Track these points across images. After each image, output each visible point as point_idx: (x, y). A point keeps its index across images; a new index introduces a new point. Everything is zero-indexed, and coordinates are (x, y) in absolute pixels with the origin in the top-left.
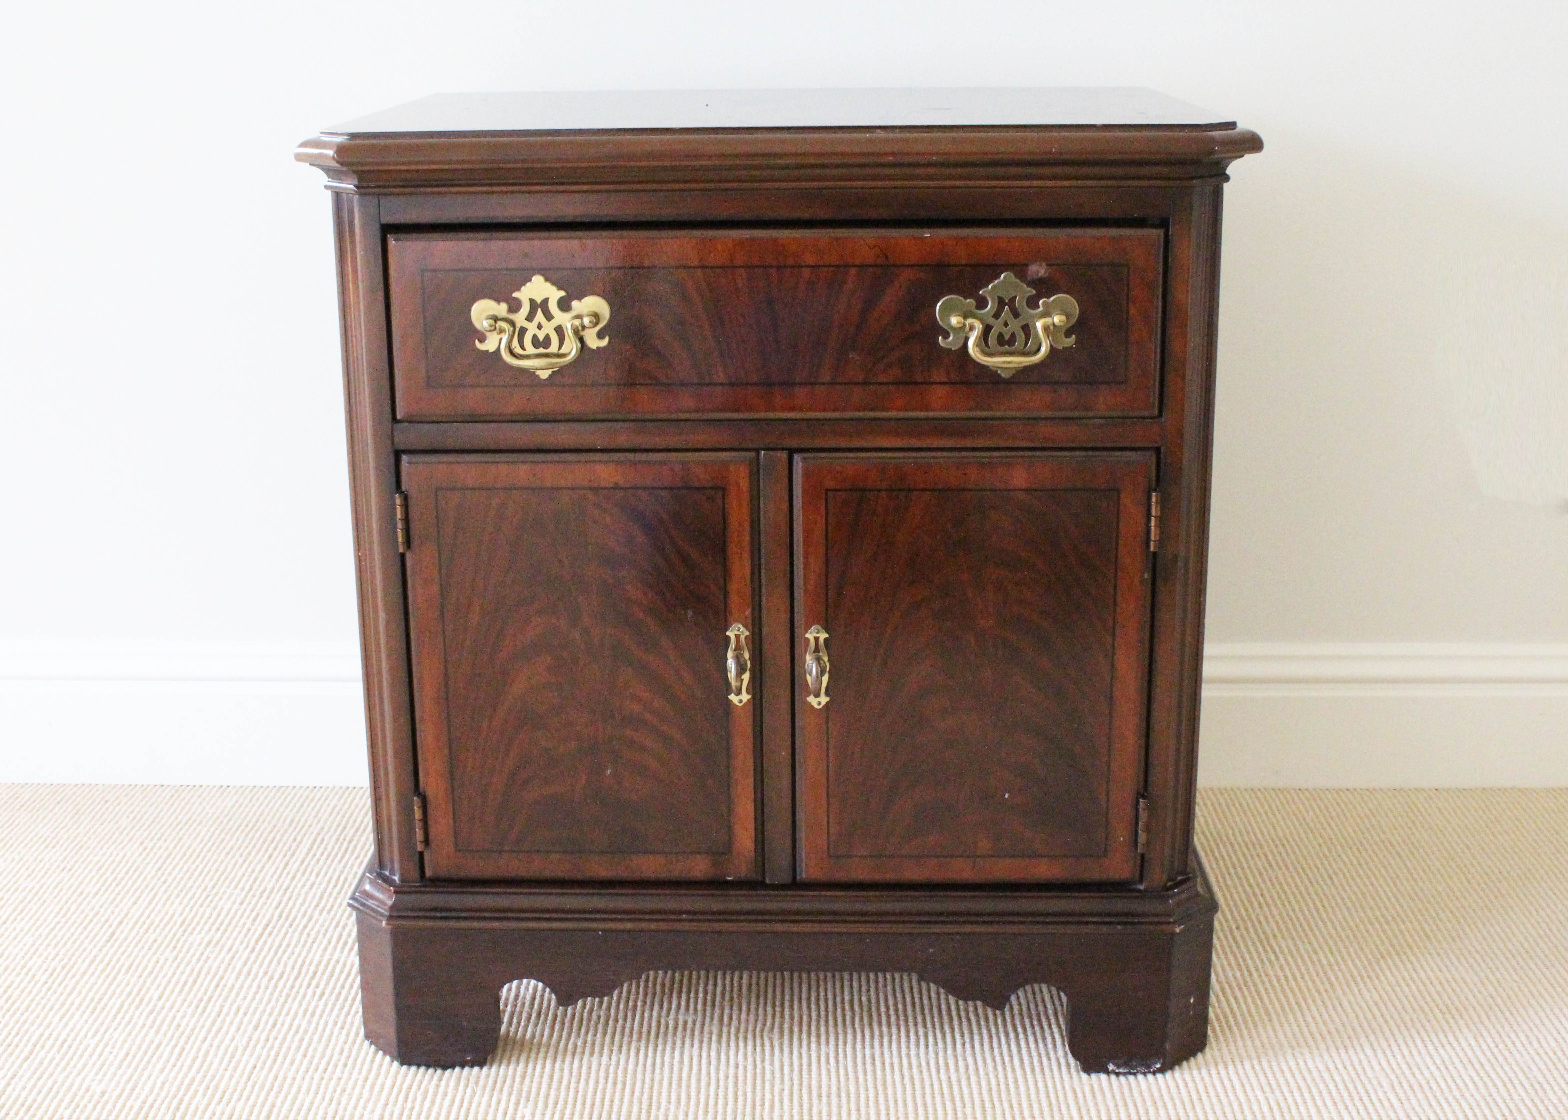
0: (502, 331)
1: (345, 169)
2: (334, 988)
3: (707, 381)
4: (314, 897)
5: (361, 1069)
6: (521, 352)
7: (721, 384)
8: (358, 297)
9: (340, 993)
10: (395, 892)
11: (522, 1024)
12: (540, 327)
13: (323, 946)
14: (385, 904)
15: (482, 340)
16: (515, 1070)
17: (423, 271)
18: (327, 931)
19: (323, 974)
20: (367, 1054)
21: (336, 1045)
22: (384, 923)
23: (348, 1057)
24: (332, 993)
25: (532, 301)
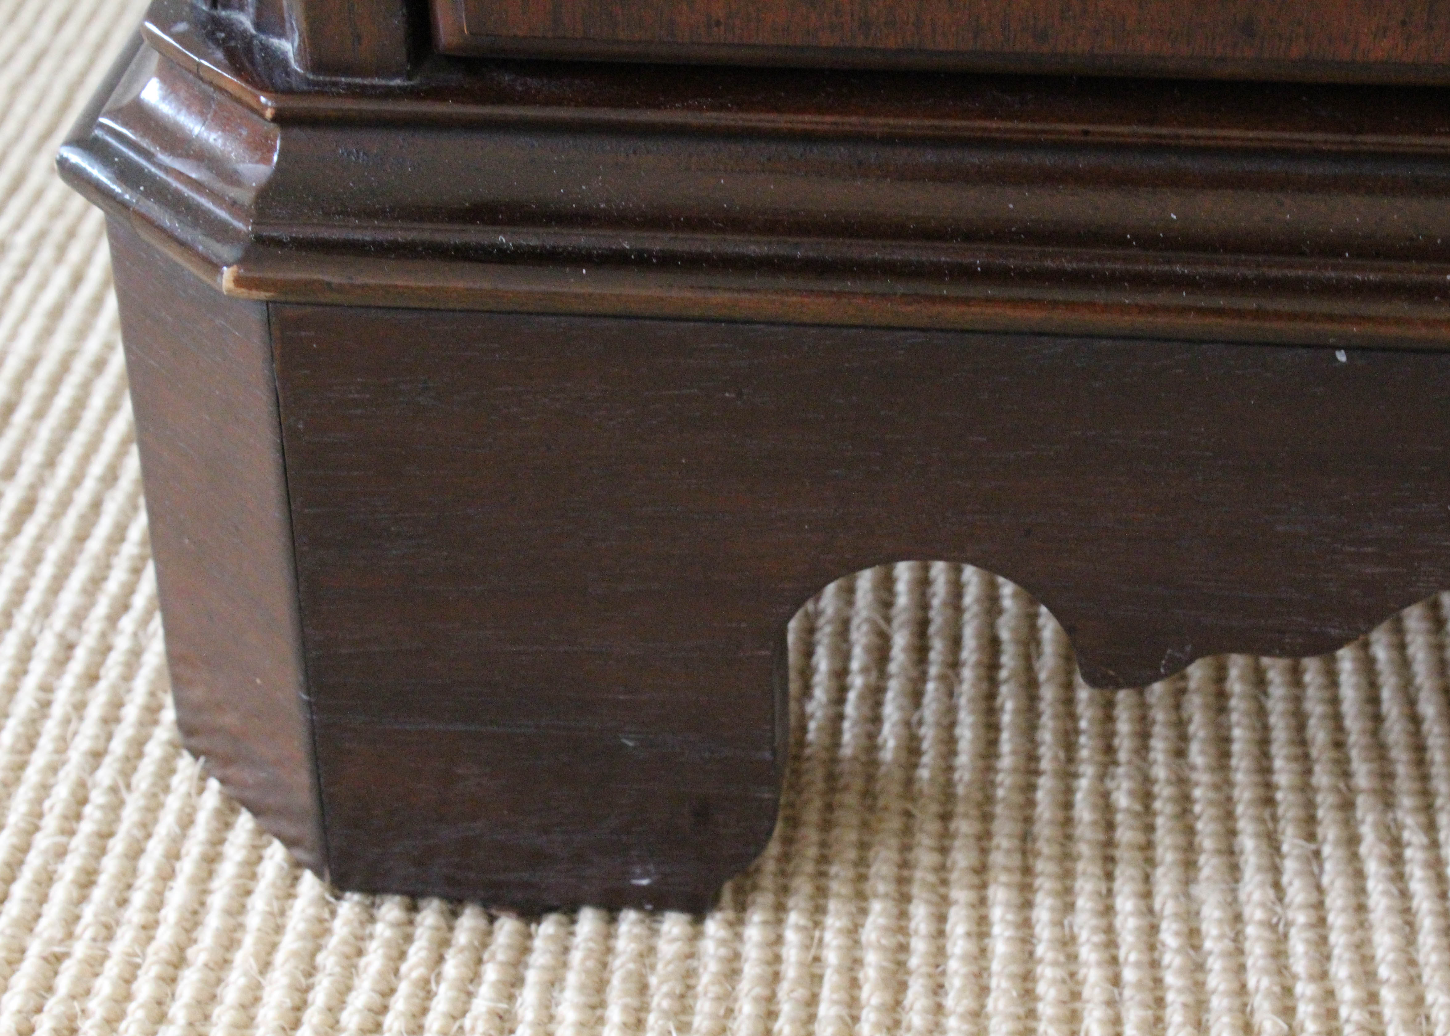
2: (76, 480)
4: (37, 106)
5: (156, 904)
9: (96, 506)
10: (281, 119)
11: (857, 681)
13: (49, 298)
14: (232, 178)
16: (853, 932)
18: (71, 234)
19: (39, 414)
20: (186, 821)
21: (53, 768)
22: (227, 276)
23: (105, 835)
24: (64, 503)
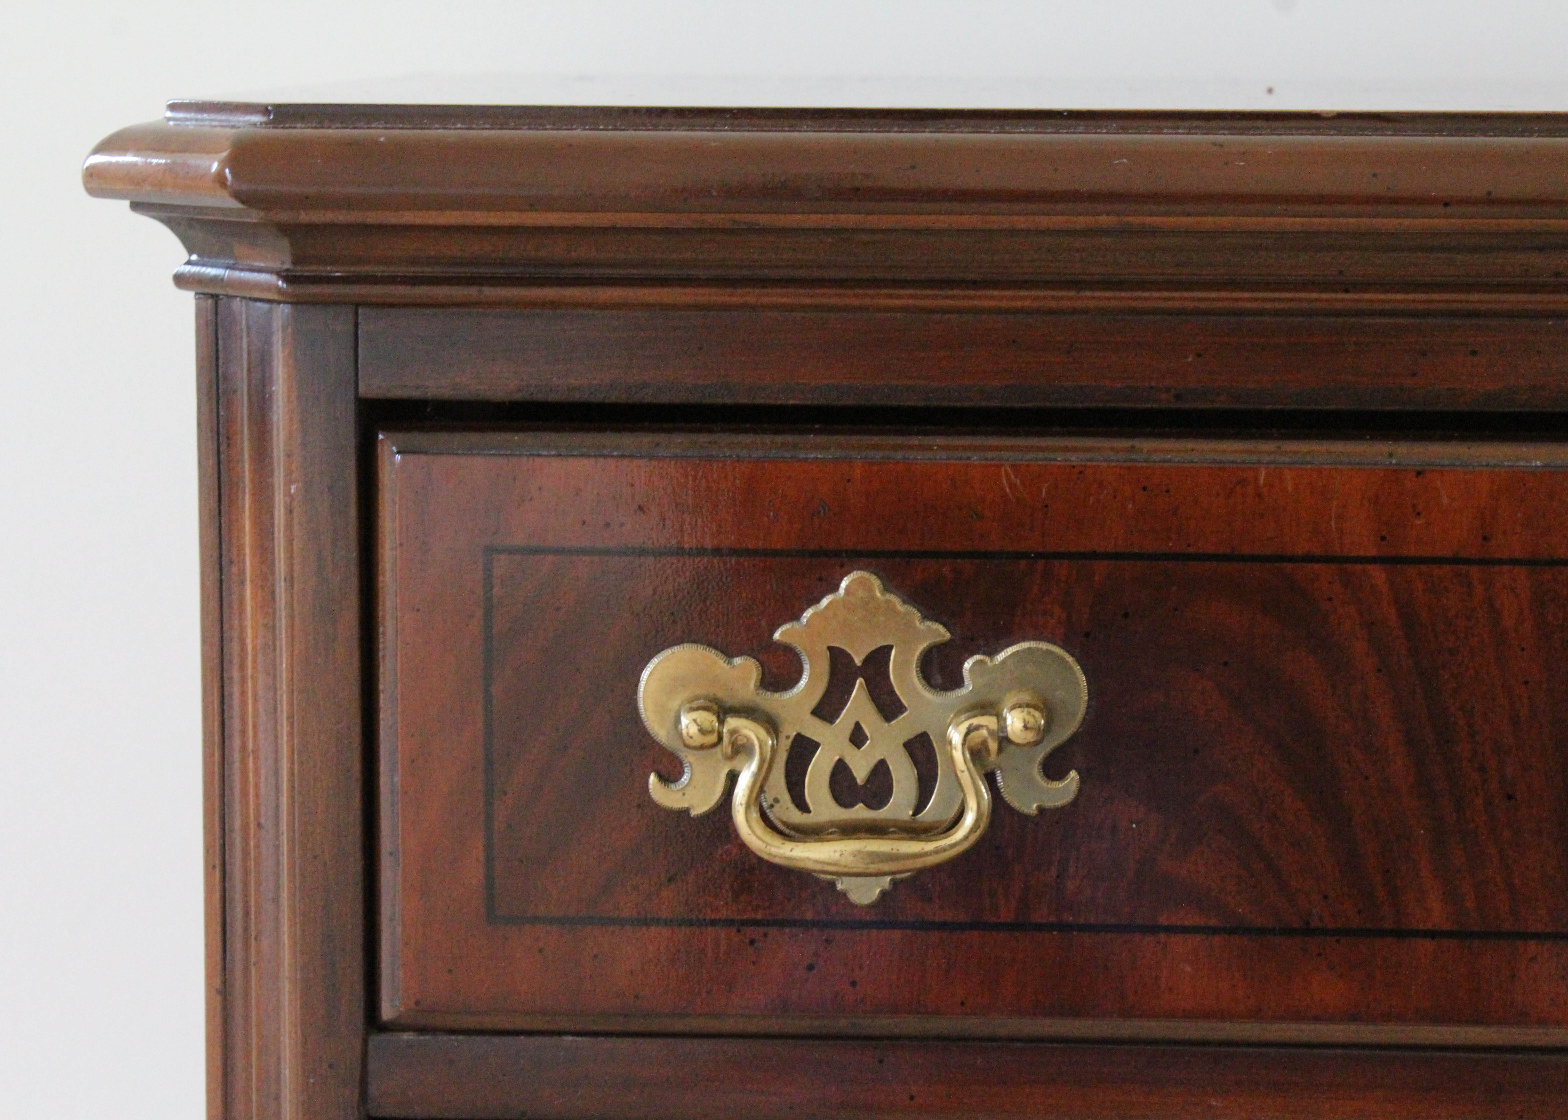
0: (740, 749)
1: (255, 216)
3: (1387, 925)
6: (796, 817)
7: (1432, 934)
8: (272, 629)
12: (858, 738)
15: (669, 777)
17: (491, 551)
25: (838, 657)
